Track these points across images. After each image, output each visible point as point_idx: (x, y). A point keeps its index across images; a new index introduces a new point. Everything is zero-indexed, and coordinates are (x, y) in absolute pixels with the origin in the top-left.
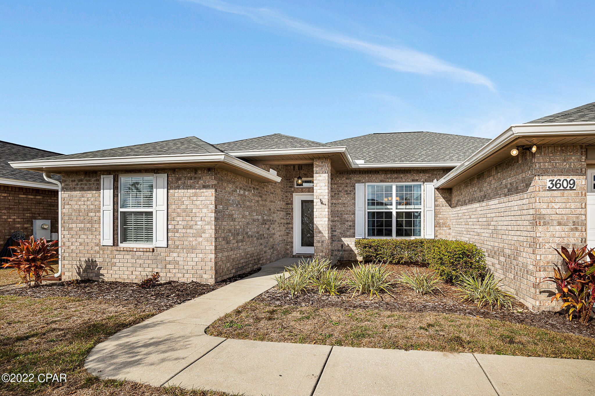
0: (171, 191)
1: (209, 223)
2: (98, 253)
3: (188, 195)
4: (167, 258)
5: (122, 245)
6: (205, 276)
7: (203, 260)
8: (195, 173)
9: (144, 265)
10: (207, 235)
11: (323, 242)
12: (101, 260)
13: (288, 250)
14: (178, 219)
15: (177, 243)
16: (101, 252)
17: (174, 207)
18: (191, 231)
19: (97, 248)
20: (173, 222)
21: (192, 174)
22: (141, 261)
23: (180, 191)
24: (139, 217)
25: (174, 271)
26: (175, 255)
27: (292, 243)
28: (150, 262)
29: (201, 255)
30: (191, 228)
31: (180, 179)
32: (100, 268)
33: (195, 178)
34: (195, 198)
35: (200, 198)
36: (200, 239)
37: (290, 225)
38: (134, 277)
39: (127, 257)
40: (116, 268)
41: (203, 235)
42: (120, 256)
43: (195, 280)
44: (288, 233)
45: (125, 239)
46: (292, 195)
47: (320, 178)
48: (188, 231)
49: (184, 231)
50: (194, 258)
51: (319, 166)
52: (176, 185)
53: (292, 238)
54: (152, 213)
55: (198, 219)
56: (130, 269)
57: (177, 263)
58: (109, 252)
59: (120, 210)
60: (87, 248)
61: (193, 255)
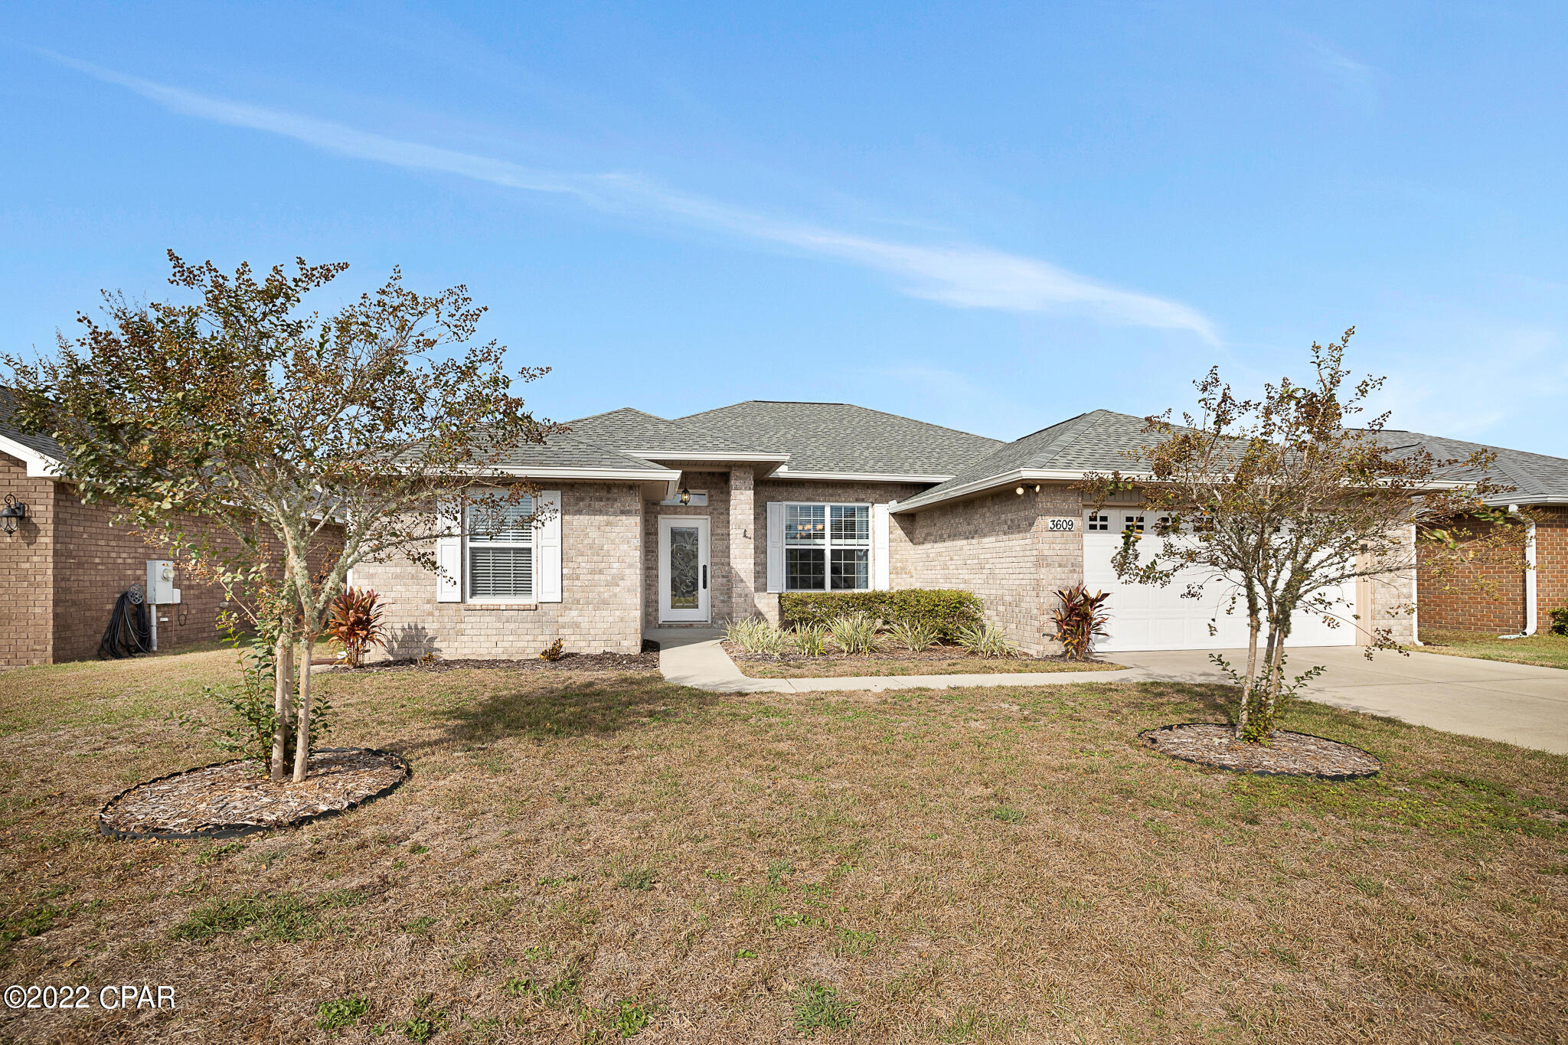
0: (566, 517)
1: (630, 566)
2: (431, 614)
3: (596, 523)
4: (560, 619)
5: (470, 601)
6: (625, 643)
7: (622, 620)
8: (608, 492)
9: (519, 632)
10: (628, 583)
12: (436, 625)
13: (650, 615)
14: (580, 559)
15: (578, 596)
16: (436, 613)
17: (571, 541)
18: (602, 577)
19: (428, 607)
20: (570, 564)
21: (604, 494)
22: (512, 626)
23: (582, 517)
24: (501, 557)
25: (573, 638)
26: (574, 613)
27: (657, 602)
28: (529, 625)
29: (618, 613)
30: (601, 572)
31: (582, 499)
32: (432, 639)
33: (608, 499)
34: (608, 529)
35: (617, 529)
36: (617, 590)
37: (654, 572)
38: (500, 650)
39: (488, 619)
40: (465, 638)
41: (621, 583)
42: (472, 619)
43: (608, 650)
44: (650, 585)
45: (473, 594)
46: (656, 517)
47: (742, 497)
48: (597, 577)
49: (589, 577)
50: (605, 620)
51: (740, 478)
52: (576, 508)
53: (656, 593)
54: (530, 549)
55: (612, 559)
56: (494, 639)
57: (577, 625)
58: (451, 612)
59: (469, 544)
60: (408, 607)
61: (604, 613)
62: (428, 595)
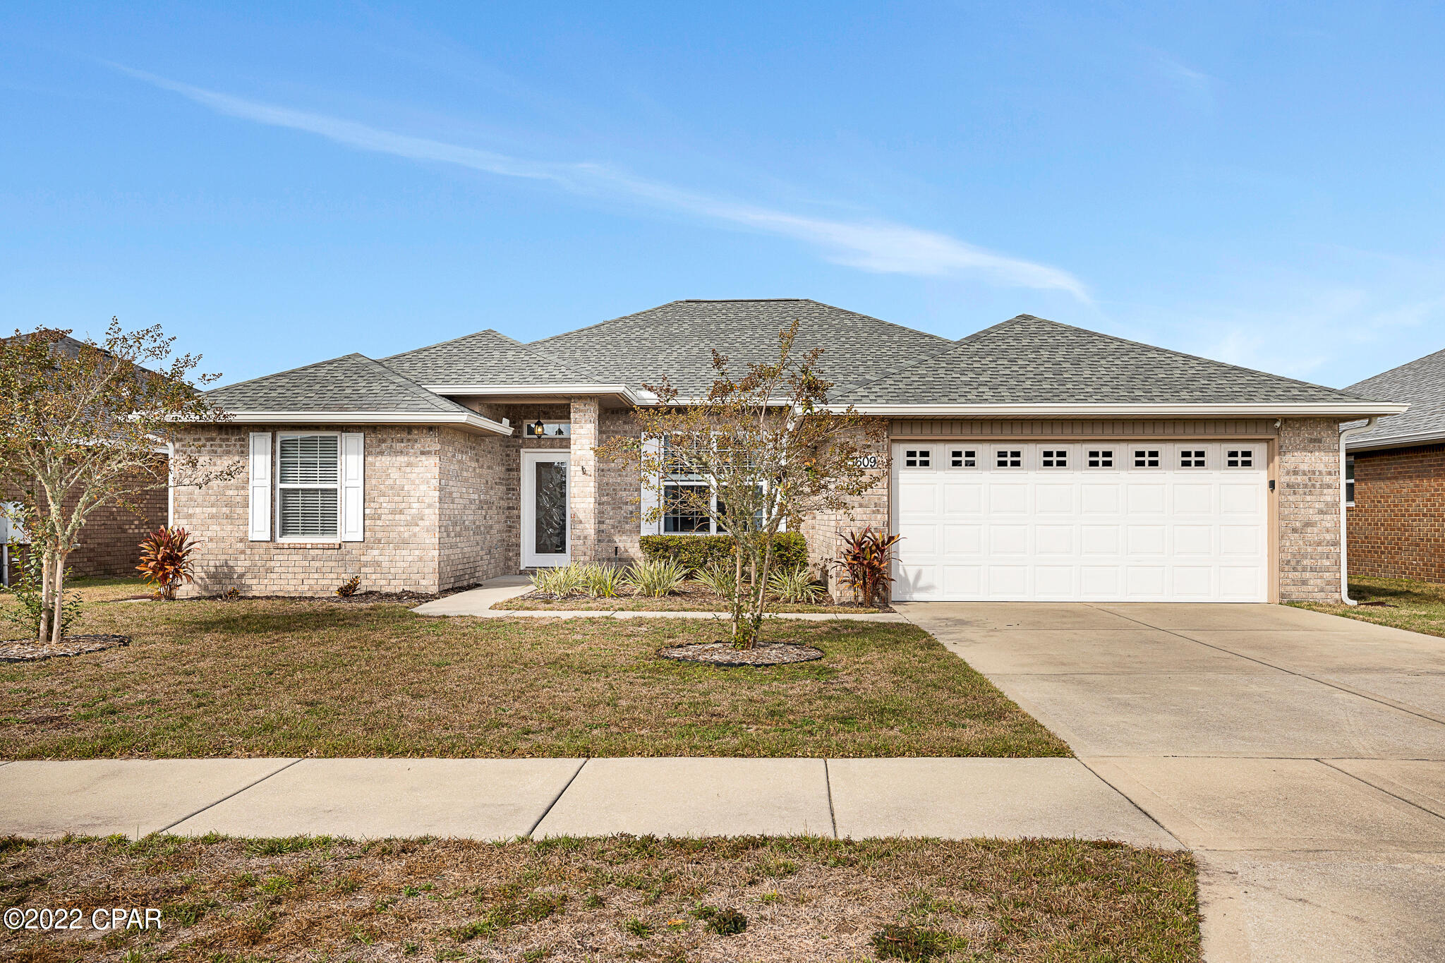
0: (369, 459)
1: (430, 506)
2: (243, 552)
3: (397, 464)
4: (363, 558)
5: (279, 540)
6: (423, 582)
7: (421, 559)
8: (409, 433)
9: (324, 570)
10: (427, 523)
11: (585, 538)
12: (248, 563)
13: (510, 560)
14: (382, 499)
15: (379, 535)
16: (248, 551)
17: (374, 482)
18: (402, 517)
19: (240, 545)
20: (372, 504)
21: (404, 435)
22: (318, 564)
23: (384, 458)
24: (310, 498)
25: (374, 577)
26: (376, 552)
27: (518, 545)
28: (333, 564)
29: (417, 552)
30: (401, 512)
31: (384, 441)
32: (241, 576)
33: (409, 440)
34: (408, 470)
35: (416, 470)
36: (417, 529)
37: (515, 512)
38: (306, 588)
39: (295, 557)
40: (274, 576)
41: (420, 523)
42: (281, 557)
43: (407, 588)
44: (510, 527)
45: (284, 532)
46: (518, 452)
47: (582, 431)
48: (397, 517)
49: (390, 517)
50: (405, 558)
51: (580, 411)
52: (378, 450)
53: (518, 536)
54: (336, 490)
55: (412, 500)
56: (301, 576)
57: (378, 564)
58: (262, 551)
59: (280, 486)
60: (222, 545)
61: (404, 553)
62: (241, 535)
